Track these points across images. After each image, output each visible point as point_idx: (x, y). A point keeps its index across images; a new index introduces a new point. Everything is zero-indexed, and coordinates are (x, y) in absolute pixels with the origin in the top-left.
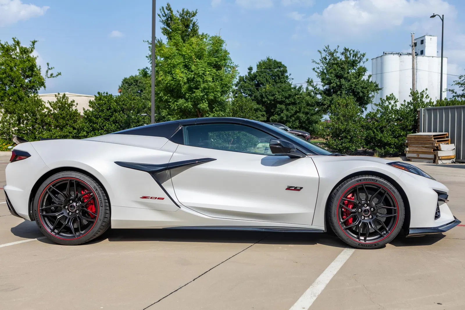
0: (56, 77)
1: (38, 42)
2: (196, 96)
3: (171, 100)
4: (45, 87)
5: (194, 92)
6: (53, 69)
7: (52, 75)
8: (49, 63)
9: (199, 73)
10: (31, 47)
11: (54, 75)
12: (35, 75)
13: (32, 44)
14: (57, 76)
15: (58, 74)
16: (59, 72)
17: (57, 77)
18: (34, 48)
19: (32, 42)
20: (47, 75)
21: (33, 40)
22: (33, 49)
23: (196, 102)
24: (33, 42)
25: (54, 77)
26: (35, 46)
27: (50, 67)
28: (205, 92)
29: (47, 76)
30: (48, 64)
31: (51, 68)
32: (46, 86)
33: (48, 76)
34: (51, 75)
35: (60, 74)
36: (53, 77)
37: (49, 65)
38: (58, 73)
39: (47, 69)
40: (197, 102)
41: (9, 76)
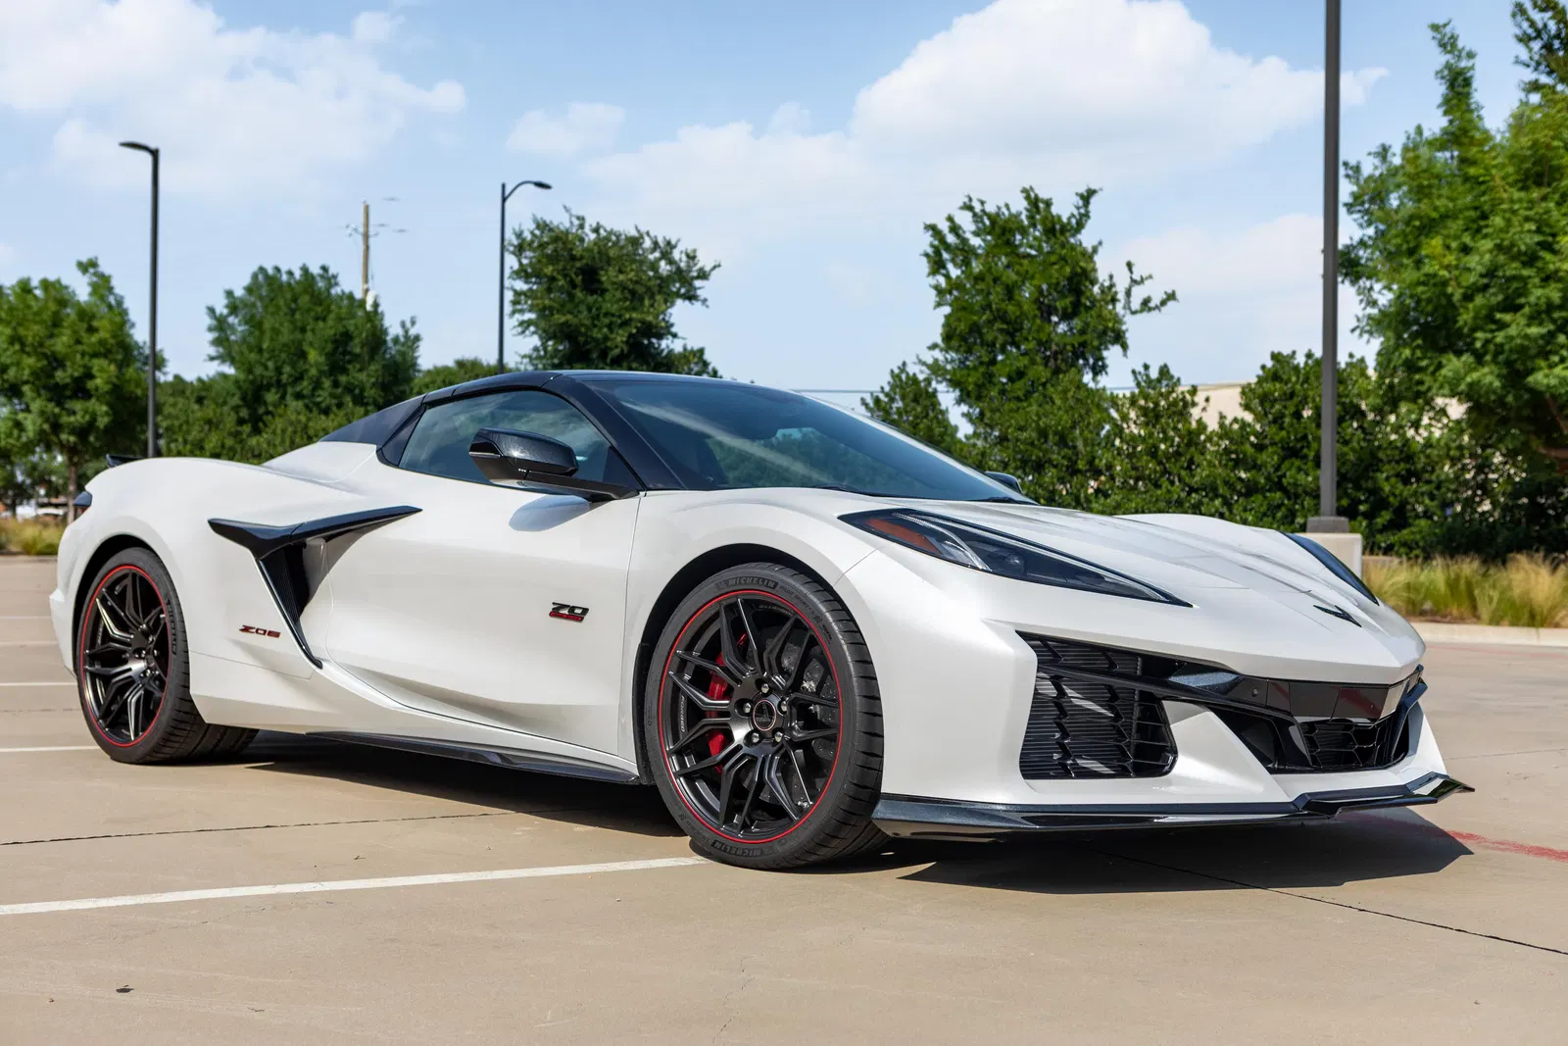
0: (1160, 310)
1: (1100, 193)
2: (1511, 338)
3: (1424, 363)
4: (1125, 347)
5: (1503, 326)
6: (1146, 282)
7: (1146, 303)
8: (1133, 261)
9: (1513, 245)
10: (1076, 212)
11: (1152, 304)
12: (1088, 309)
13: (1081, 203)
14: (1163, 303)
15: (1165, 297)
16: (1170, 291)
17: (1164, 309)
18: (1087, 215)
19: (1082, 196)
20: (1127, 306)
21: (1082, 190)
22: (1084, 218)
23: (1519, 366)
24: (1085, 194)
25: (1154, 309)
26: (1091, 207)
27: (1136, 277)
28: (1554, 321)
29: (1130, 308)
30: (1129, 265)
31: (1139, 279)
32: (1129, 342)
33: (1133, 309)
34: (1142, 304)
35: (1171, 297)
36: (1150, 309)
37: (1134, 269)
38: (1166, 293)
39: (1126, 283)
40: (1524, 363)
41: (1002, 316)
